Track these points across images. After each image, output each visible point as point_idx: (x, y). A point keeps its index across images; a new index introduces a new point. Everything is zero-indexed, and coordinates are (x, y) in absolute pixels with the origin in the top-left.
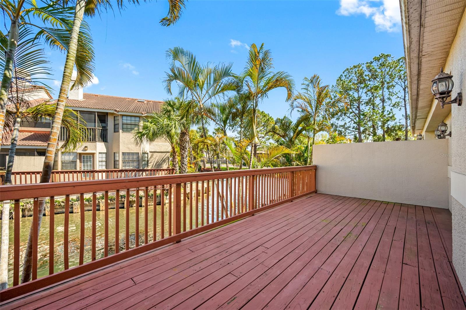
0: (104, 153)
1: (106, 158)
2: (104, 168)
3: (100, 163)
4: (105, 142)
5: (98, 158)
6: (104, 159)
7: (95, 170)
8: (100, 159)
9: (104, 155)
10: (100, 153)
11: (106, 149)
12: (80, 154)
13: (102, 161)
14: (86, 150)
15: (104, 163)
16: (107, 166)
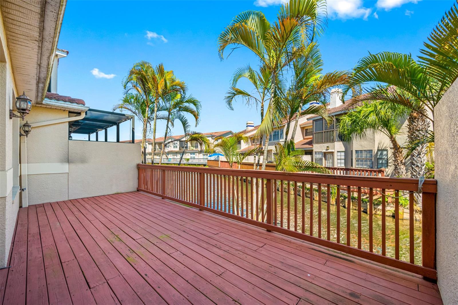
0: (342, 152)
1: (345, 156)
2: (343, 166)
3: (339, 161)
4: (344, 141)
5: (336, 156)
6: (343, 157)
7: (334, 167)
8: (339, 157)
9: (343, 154)
10: (338, 152)
11: (344, 148)
12: (325, 153)
13: (341, 159)
14: (328, 150)
15: (343, 161)
16: (345, 164)
